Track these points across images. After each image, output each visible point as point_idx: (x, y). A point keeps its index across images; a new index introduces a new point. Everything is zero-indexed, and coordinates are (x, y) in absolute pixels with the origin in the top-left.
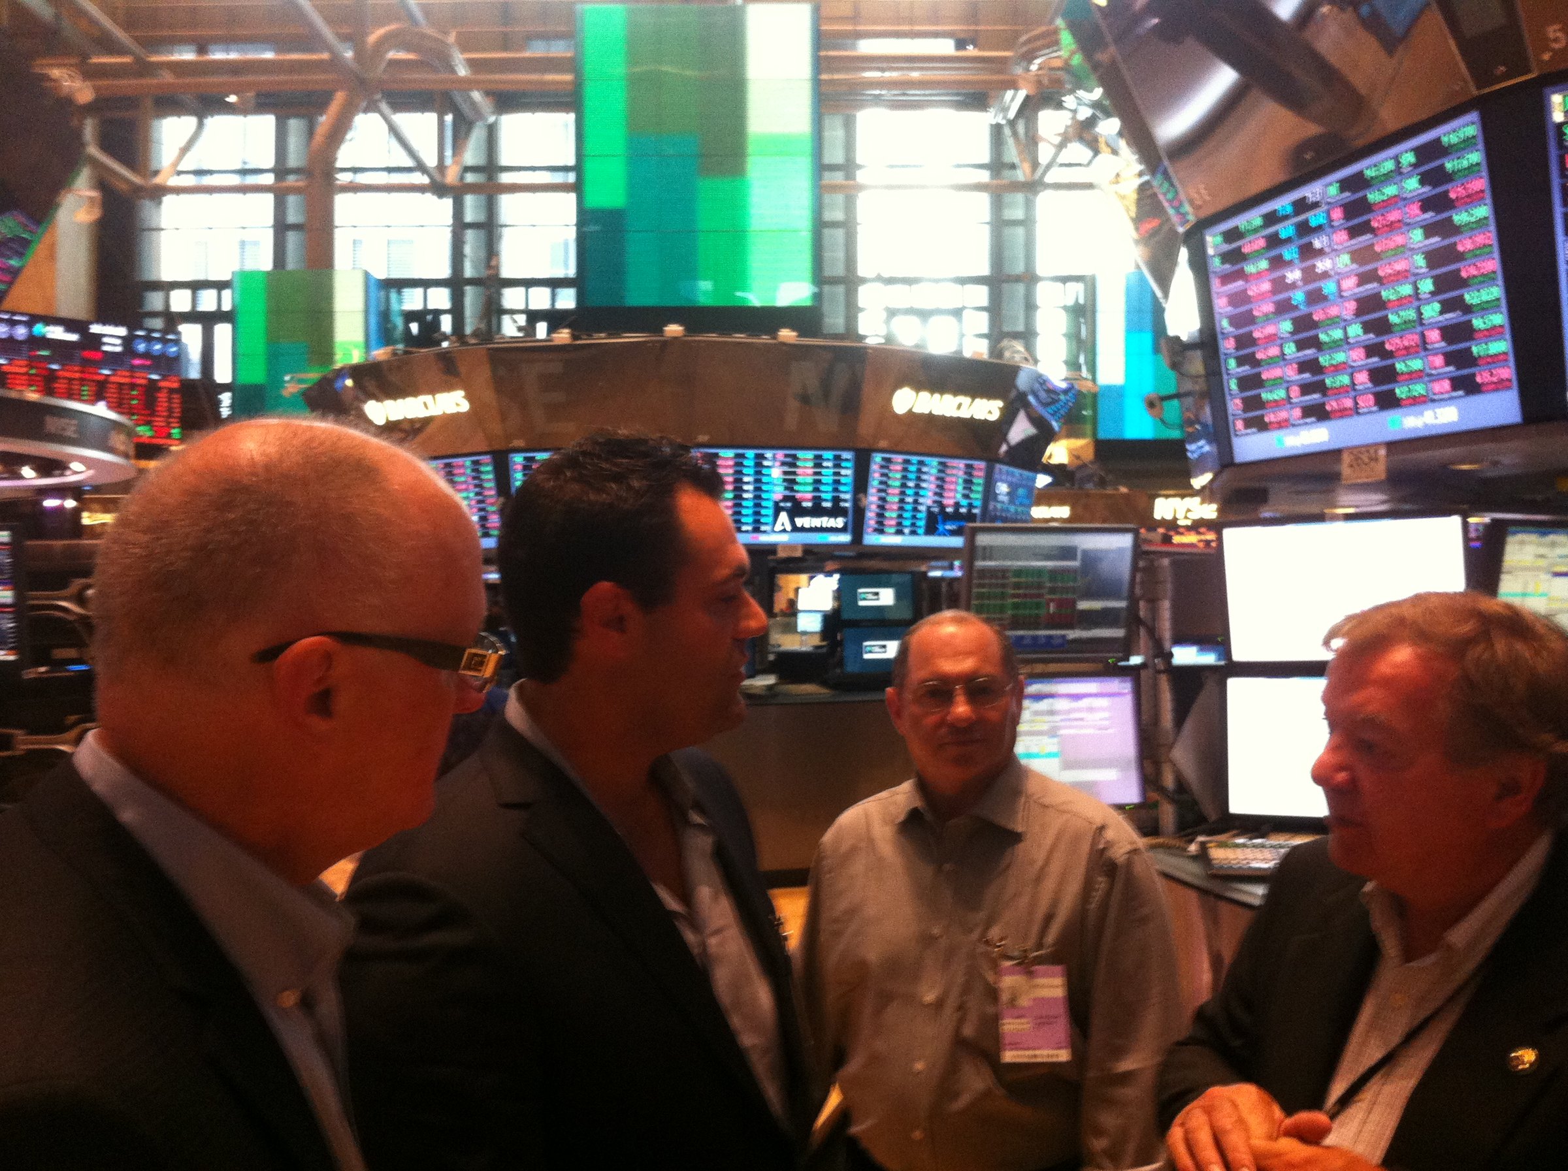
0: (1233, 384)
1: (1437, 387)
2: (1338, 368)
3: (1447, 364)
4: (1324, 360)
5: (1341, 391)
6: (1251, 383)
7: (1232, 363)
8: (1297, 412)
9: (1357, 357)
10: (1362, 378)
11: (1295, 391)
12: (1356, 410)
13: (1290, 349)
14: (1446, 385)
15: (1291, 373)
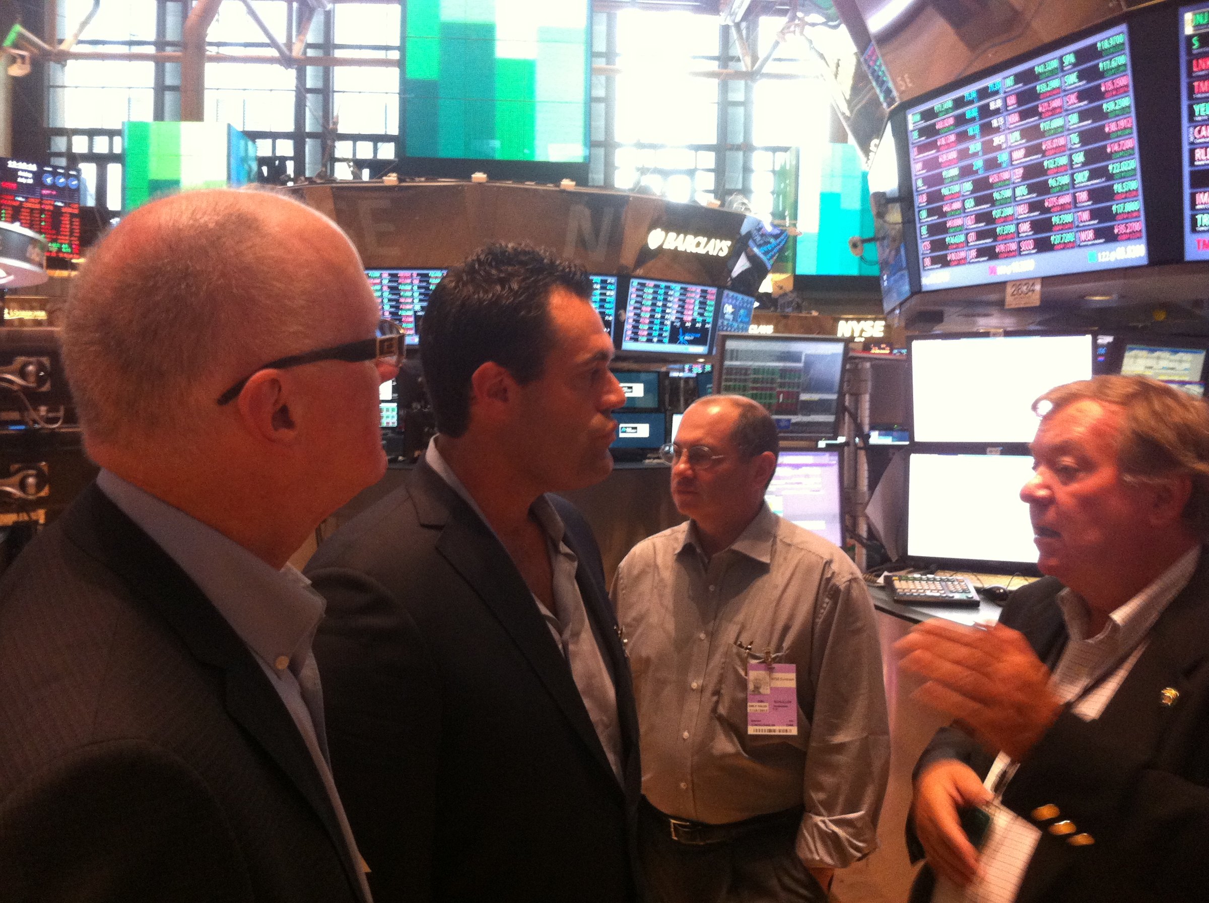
0: (924, 231)
1: (1083, 235)
2: (1006, 220)
3: (1092, 218)
4: (996, 213)
5: (1008, 237)
6: (939, 229)
7: (924, 214)
8: (973, 253)
9: (1022, 211)
10: (1025, 227)
11: (972, 236)
12: (1019, 253)
13: (970, 204)
14: (1091, 234)
15: (970, 223)
